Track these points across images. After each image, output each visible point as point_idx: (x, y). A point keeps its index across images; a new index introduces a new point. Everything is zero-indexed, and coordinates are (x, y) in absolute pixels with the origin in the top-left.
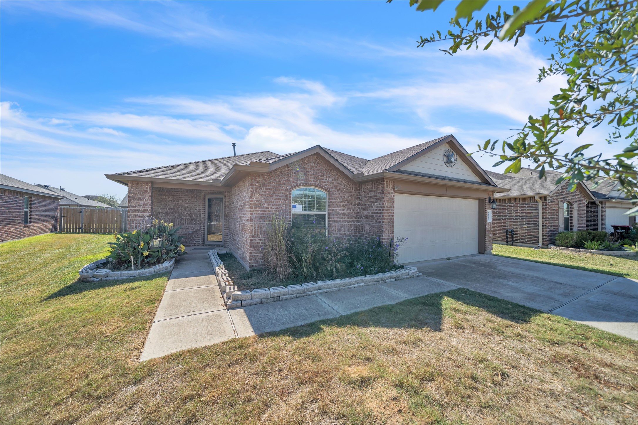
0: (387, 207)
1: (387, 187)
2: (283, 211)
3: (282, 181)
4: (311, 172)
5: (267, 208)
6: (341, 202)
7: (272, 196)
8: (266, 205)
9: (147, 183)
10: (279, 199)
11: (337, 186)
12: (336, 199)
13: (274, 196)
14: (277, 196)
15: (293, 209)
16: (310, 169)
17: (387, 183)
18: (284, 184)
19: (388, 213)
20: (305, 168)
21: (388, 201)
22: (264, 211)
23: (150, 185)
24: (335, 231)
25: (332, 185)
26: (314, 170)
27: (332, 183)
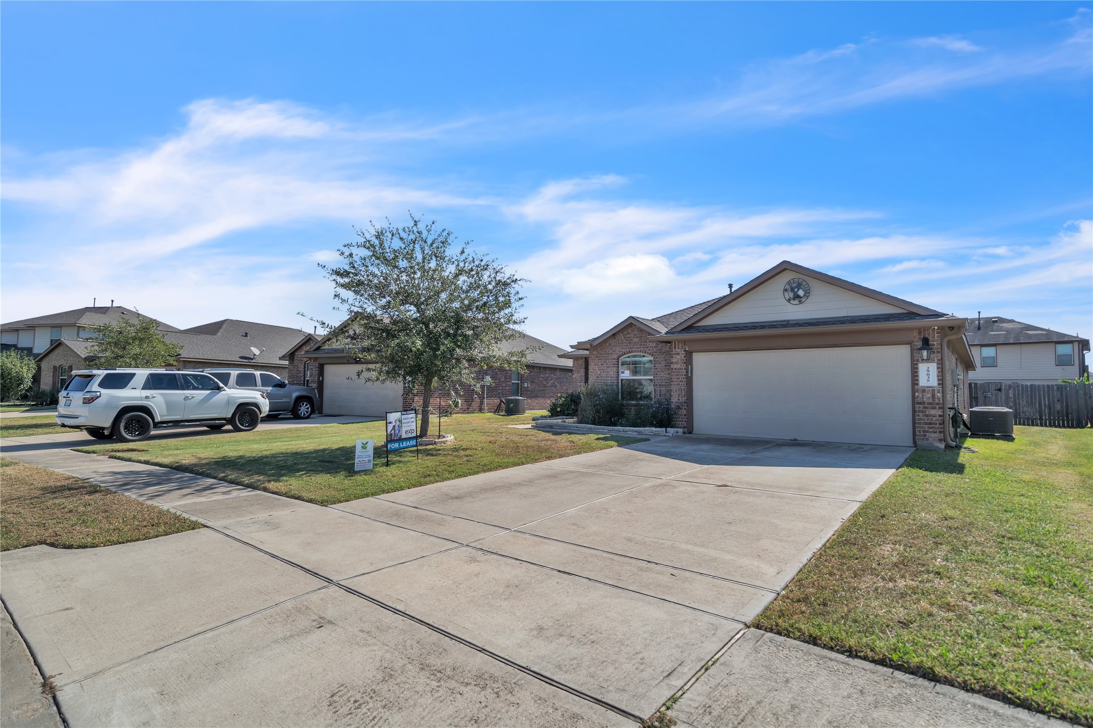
0: (676, 369)
1: (675, 348)
2: (611, 377)
3: (611, 351)
4: (635, 340)
5: (600, 375)
6: (666, 366)
7: (602, 365)
8: (599, 372)
9: (582, 358)
10: (608, 367)
11: (661, 350)
12: (660, 363)
13: (605, 365)
14: (607, 364)
15: (622, 375)
16: (634, 337)
17: (675, 344)
18: (612, 354)
19: (677, 375)
20: (629, 337)
21: (676, 363)
22: (598, 377)
23: (584, 359)
24: (660, 396)
25: (655, 349)
26: (637, 337)
27: (656, 347)
